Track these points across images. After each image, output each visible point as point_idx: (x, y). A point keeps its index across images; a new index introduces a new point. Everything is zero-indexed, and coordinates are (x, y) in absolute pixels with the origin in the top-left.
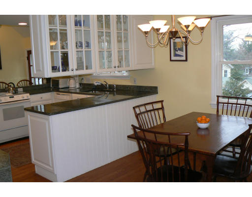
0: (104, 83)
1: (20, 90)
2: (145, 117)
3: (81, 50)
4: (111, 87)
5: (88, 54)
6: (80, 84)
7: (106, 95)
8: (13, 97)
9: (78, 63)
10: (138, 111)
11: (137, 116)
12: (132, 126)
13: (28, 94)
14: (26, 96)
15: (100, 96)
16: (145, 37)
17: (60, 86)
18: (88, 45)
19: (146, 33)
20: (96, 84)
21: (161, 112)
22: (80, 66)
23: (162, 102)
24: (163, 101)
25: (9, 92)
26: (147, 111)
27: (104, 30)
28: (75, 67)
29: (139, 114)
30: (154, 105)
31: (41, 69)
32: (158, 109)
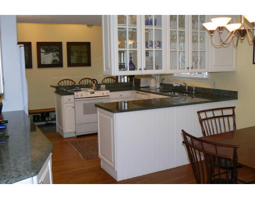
0: (183, 85)
1: (103, 86)
2: (212, 123)
3: (151, 49)
4: (190, 88)
5: (159, 53)
6: (161, 84)
7: (184, 97)
8: (94, 93)
9: (146, 63)
10: (203, 116)
11: (201, 121)
12: (183, 131)
13: (108, 91)
14: (106, 93)
15: (178, 98)
16: (210, 36)
17: (142, 85)
18: (160, 44)
19: (212, 32)
20: (175, 85)
21: (231, 119)
22: (149, 66)
23: (233, 108)
24: (235, 107)
25: (92, 88)
26: (214, 117)
27: (178, 30)
28: (144, 66)
29: (204, 120)
30: (224, 111)
31: (109, 67)
32: (228, 116)
